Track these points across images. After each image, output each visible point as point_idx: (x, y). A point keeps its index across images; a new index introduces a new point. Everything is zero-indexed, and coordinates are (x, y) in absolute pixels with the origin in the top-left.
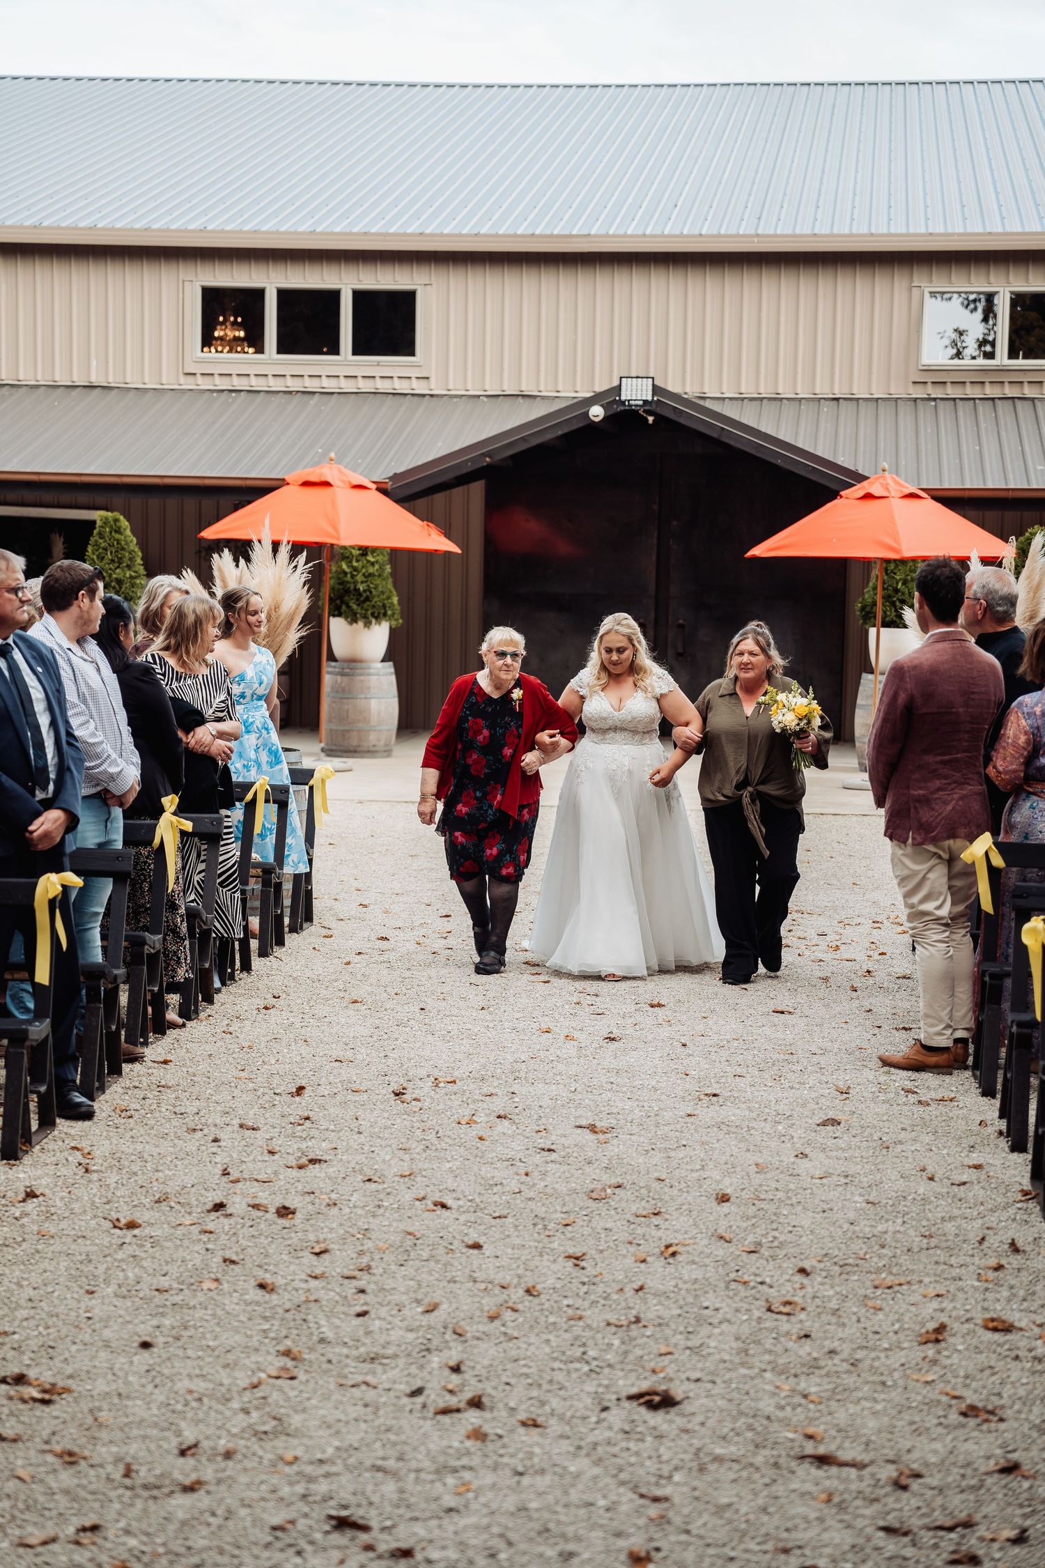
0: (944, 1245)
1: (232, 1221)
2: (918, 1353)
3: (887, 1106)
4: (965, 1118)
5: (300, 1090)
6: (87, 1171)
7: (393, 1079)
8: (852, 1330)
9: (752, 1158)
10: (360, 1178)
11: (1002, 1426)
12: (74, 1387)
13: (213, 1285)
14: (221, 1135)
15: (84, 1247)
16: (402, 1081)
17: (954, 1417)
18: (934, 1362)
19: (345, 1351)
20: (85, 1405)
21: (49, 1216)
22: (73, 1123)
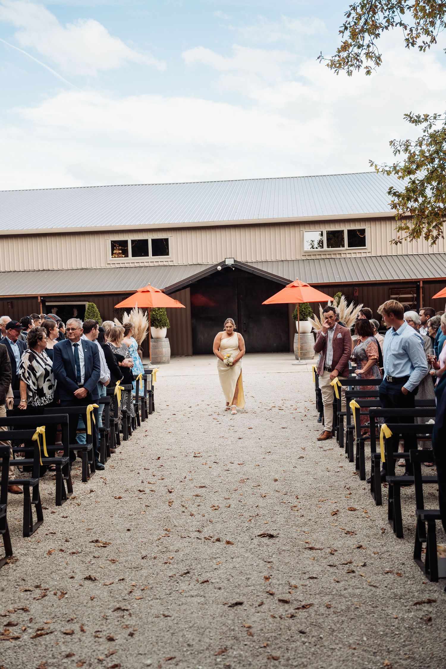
0: (335, 489)
1: (146, 495)
2: (332, 518)
3: (315, 452)
4: (336, 454)
5: (159, 458)
6: (105, 484)
7: (183, 453)
8: (314, 513)
9: (282, 469)
10: (178, 481)
11: (356, 536)
12: (111, 542)
13: (144, 513)
14: (140, 472)
15: (108, 505)
16: (186, 454)
17: (344, 535)
18: (337, 520)
19: (181, 528)
20: (115, 547)
21: (97, 497)
22: (100, 471)
